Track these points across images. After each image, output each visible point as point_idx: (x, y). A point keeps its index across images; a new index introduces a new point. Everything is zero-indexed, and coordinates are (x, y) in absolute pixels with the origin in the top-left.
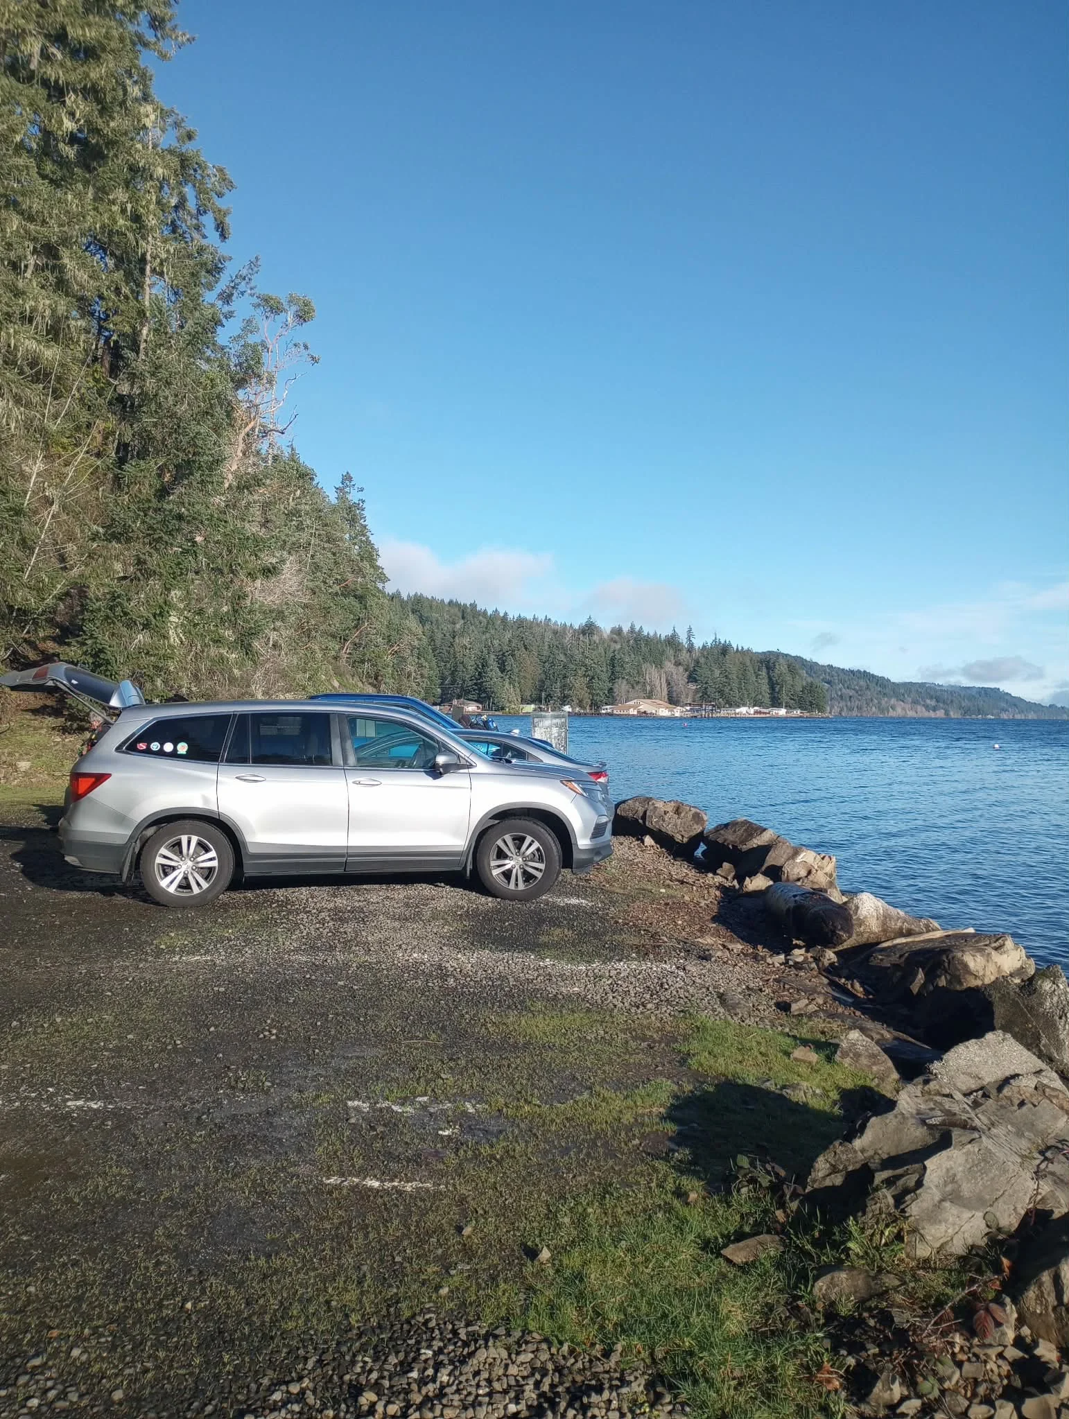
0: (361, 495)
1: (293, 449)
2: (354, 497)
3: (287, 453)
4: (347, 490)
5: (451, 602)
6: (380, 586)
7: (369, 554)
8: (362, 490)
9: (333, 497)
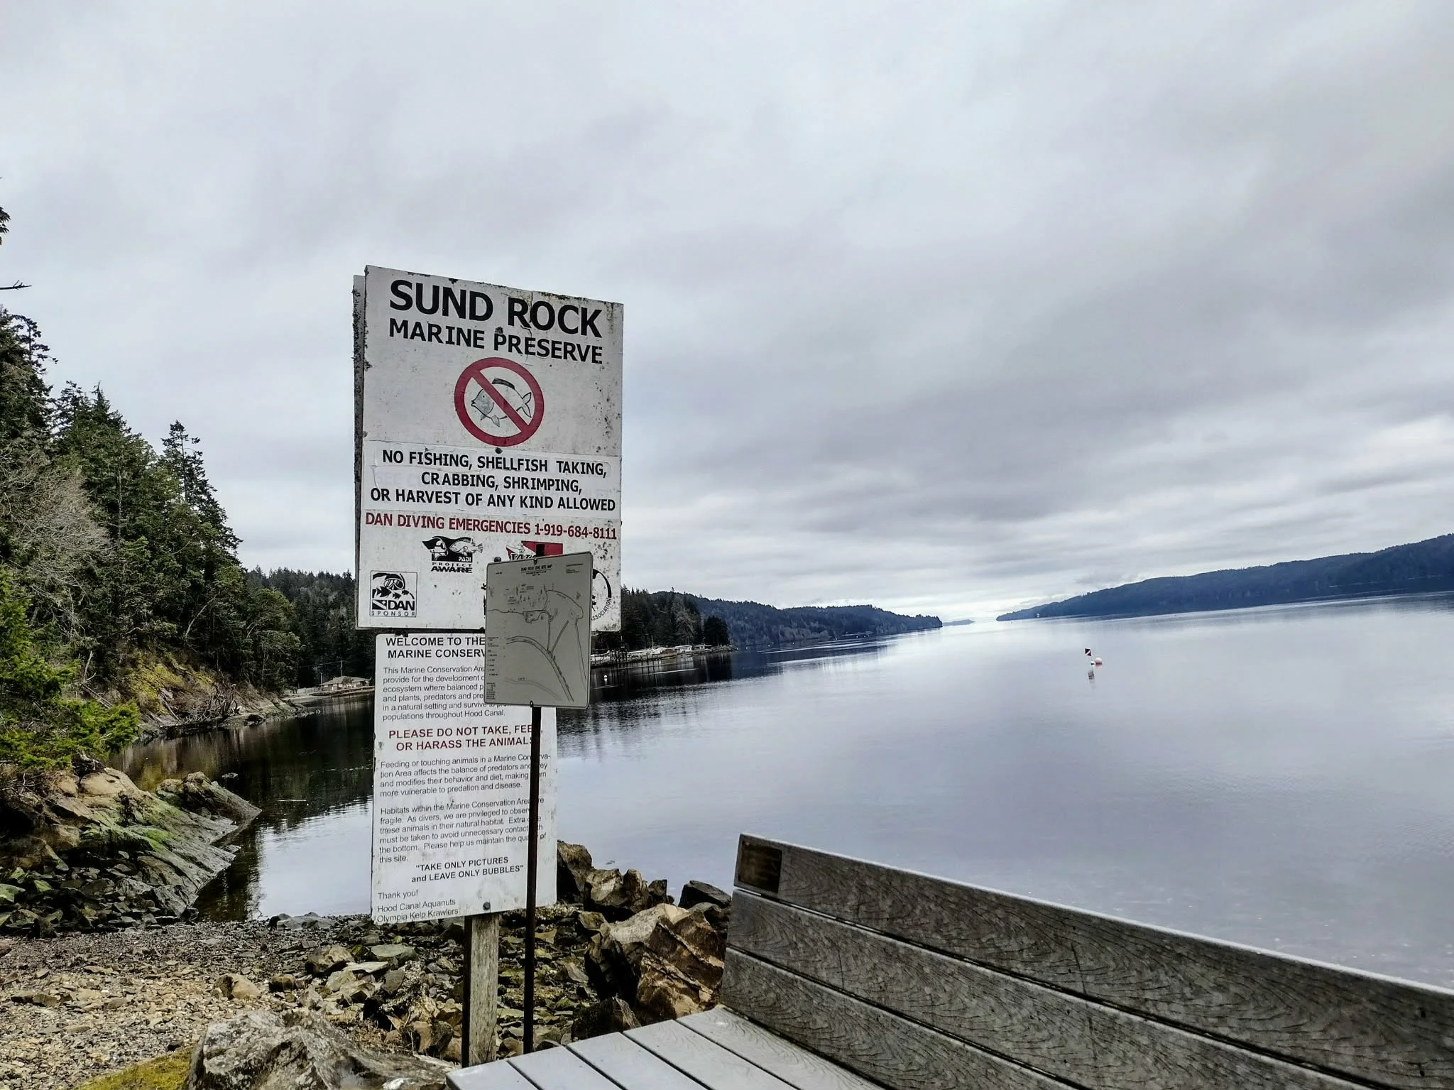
0: (198, 447)
1: (100, 395)
2: (188, 449)
3: (93, 399)
4: (178, 441)
5: (321, 574)
6: (230, 551)
7: (214, 515)
8: (197, 441)
9: (160, 450)
